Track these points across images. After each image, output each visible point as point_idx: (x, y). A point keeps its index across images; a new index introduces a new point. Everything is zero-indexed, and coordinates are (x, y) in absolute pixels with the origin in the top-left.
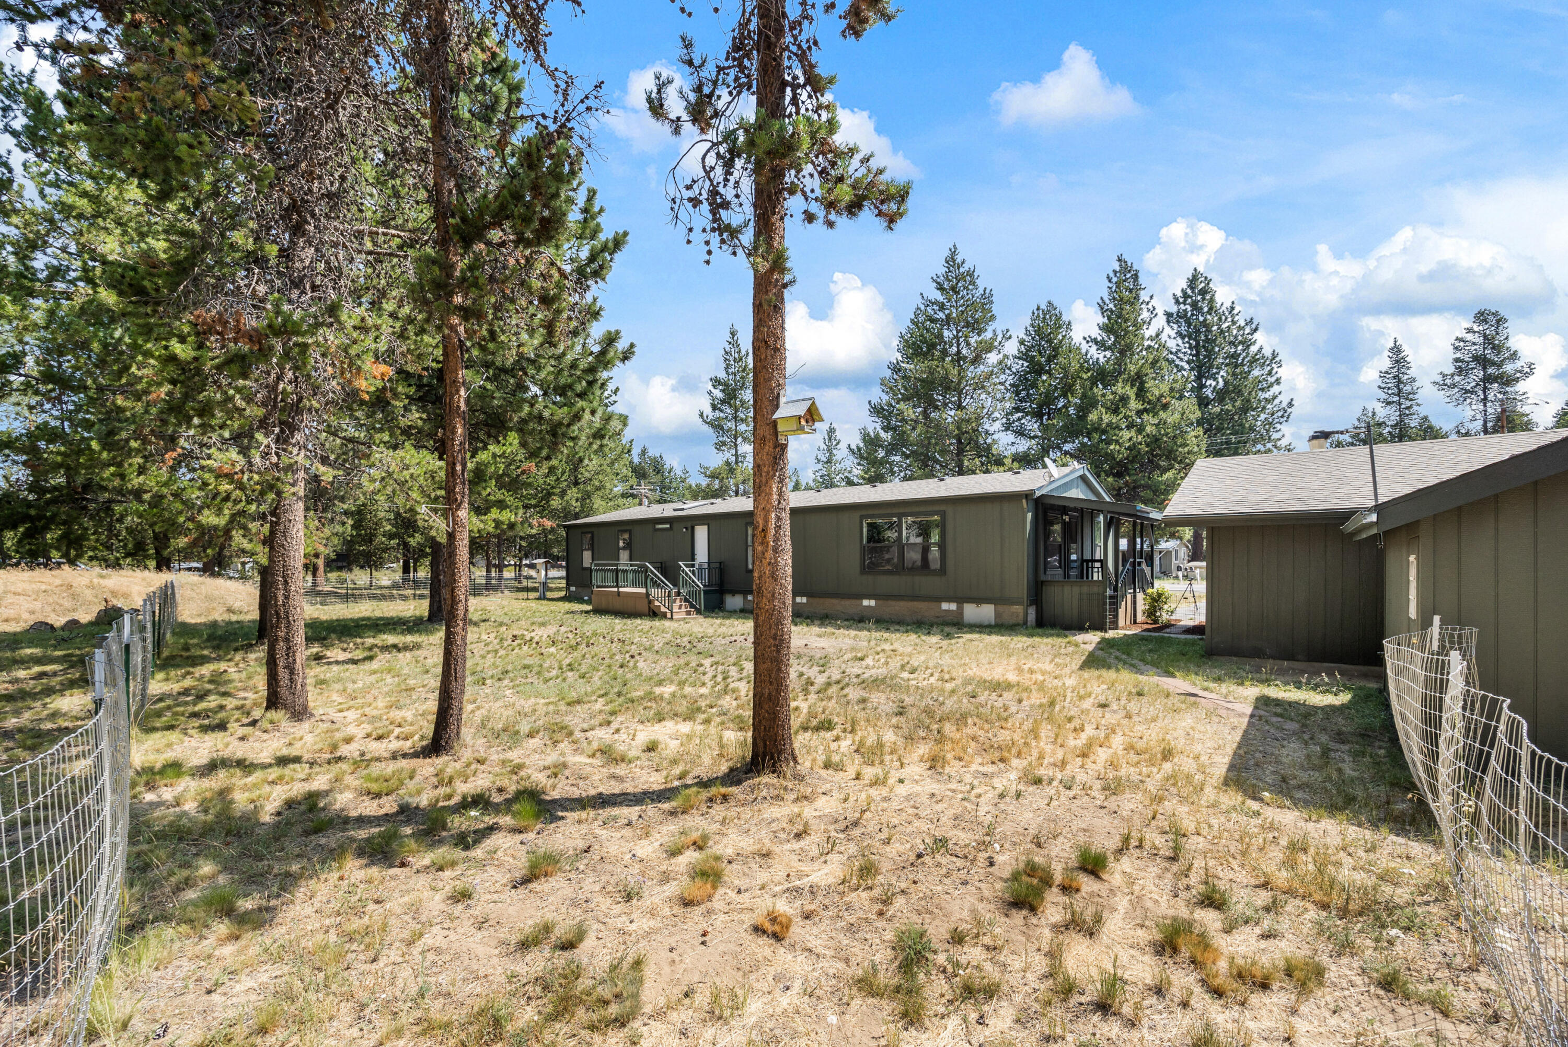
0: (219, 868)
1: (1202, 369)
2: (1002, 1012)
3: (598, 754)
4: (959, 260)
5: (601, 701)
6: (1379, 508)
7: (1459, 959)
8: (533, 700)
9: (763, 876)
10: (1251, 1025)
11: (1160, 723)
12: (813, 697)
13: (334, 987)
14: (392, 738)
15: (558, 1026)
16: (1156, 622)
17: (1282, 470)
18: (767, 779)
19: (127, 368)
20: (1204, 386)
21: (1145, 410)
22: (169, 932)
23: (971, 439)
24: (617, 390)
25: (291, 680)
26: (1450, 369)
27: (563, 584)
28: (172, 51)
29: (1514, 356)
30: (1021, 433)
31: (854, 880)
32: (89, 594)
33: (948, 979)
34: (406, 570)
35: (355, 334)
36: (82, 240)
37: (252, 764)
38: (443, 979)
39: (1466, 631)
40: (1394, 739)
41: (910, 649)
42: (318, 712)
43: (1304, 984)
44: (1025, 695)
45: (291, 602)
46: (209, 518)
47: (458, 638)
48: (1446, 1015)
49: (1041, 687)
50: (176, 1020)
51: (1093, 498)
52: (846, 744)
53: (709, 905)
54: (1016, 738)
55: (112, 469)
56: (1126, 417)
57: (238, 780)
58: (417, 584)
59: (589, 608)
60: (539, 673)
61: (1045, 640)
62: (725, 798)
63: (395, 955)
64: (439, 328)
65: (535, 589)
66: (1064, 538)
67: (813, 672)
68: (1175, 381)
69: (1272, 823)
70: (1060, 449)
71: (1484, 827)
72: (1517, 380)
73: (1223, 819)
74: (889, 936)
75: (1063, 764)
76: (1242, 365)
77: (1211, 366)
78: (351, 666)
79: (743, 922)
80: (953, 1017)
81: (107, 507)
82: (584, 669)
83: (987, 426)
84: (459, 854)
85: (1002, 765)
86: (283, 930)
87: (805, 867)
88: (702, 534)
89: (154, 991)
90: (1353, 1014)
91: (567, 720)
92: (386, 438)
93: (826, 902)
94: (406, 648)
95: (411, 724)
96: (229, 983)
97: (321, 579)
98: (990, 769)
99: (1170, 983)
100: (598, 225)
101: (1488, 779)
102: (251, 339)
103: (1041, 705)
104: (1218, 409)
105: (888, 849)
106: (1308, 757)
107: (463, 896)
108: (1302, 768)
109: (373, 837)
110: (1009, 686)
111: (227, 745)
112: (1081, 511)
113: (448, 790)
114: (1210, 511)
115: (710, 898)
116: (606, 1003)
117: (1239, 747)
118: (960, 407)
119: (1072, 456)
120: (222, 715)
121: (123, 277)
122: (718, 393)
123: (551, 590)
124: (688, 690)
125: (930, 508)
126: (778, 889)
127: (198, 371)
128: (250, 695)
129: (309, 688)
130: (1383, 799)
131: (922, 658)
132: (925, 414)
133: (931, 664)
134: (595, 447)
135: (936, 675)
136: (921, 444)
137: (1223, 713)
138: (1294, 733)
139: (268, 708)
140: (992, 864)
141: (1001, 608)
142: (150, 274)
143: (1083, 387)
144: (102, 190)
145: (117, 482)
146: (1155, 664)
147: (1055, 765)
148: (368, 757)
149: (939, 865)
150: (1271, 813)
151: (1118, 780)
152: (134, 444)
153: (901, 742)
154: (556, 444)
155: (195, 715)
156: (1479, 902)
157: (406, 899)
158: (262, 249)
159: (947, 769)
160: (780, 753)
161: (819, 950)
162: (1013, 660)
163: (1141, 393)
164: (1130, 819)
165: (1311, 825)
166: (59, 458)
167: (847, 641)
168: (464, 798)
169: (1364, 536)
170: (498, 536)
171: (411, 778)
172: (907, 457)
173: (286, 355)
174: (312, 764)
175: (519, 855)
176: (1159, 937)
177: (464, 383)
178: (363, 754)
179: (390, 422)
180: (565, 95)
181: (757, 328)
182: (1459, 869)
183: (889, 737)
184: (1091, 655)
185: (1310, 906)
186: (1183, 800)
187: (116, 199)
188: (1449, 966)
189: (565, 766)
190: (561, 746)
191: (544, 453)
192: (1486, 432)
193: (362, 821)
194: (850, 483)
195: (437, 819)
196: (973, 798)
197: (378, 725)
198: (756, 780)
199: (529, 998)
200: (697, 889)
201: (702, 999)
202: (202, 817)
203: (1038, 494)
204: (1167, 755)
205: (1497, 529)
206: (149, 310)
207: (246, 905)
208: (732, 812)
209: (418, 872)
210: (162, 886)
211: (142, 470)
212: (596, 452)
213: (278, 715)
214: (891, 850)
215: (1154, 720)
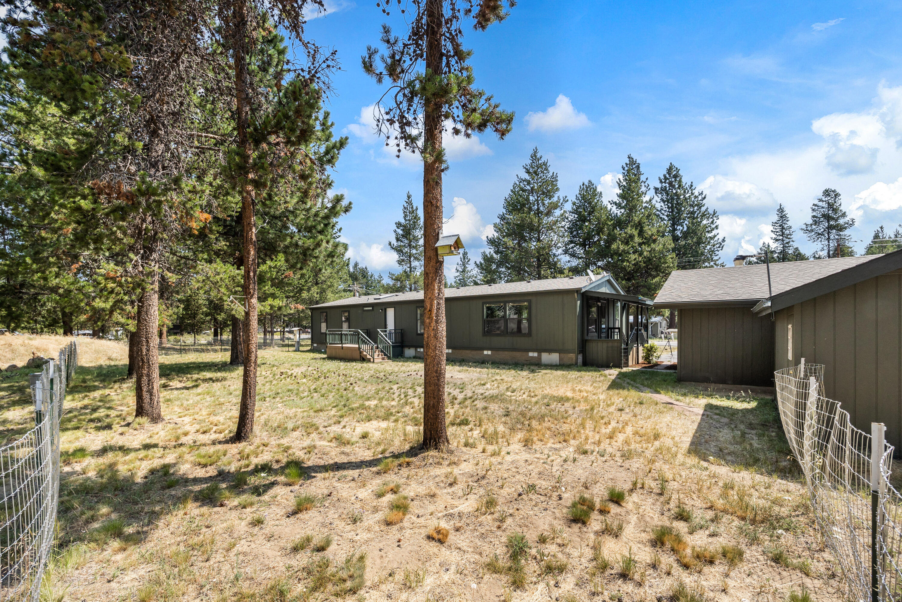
0: (112, 509)
1: (675, 220)
2: (568, 580)
3: (334, 440)
4: (538, 156)
5: (334, 410)
6: (772, 299)
7: (814, 545)
8: (294, 410)
9: (431, 508)
10: (704, 583)
11: (652, 420)
12: (456, 407)
13: (184, 576)
14: (212, 432)
15: (317, 594)
16: (649, 363)
17: (719, 277)
18: (432, 453)
19: (48, 214)
20: (676, 230)
21: (643, 243)
22: (83, 547)
23: (545, 259)
24: (341, 229)
25: (151, 399)
26: (810, 221)
27: (309, 342)
28: (79, 26)
29: (844, 215)
30: (573, 255)
31: (484, 509)
32: (22, 350)
33: (538, 563)
34: (216, 334)
35: (189, 195)
36: (20, 137)
37: (128, 449)
38: (249, 570)
39: (818, 367)
40: (780, 427)
41: (511, 379)
42: (167, 418)
43: (732, 560)
44: (577, 404)
45: (150, 353)
46: (99, 304)
47: (252, 373)
48: (807, 575)
49: (586, 399)
50: (90, 598)
51: (614, 292)
52: (476, 433)
53: (401, 524)
54: (572, 428)
55: (39, 274)
56: (633, 247)
57: (120, 458)
58: (222, 343)
59: (325, 356)
60: (297, 394)
61: (588, 373)
62: (408, 464)
63: (219, 557)
64: (240, 193)
65: (293, 346)
66: (598, 315)
67: (456, 392)
68: (660, 227)
69: (714, 474)
70: (596, 265)
71: (827, 472)
72: (845, 228)
73: (688, 472)
74: (504, 539)
75: (599, 443)
76: (697, 218)
77: (680, 219)
78: (185, 391)
79: (421, 534)
80: (541, 583)
81: (35, 298)
82: (323, 391)
83: (554, 251)
84: (255, 498)
85: (565, 444)
86: (152, 544)
87: (455, 502)
88: (390, 313)
89: (76, 582)
90: (759, 576)
91: (315, 420)
92: (206, 256)
93: (468, 521)
94: (217, 380)
95: (223, 424)
96: (121, 576)
97: (164, 340)
98: (558, 446)
99: (660, 562)
100: (330, 133)
101: (829, 446)
102: (127, 197)
103: (586, 410)
104: (684, 243)
105: (502, 491)
106: (734, 437)
107: (257, 522)
108: (731, 443)
109: (203, 490)
110: (568, 399)
111: (112, 438)
112: (608, 300)
113: (247, 462)
114: (680, 300)
115: (401, 521)
116: (345, 581)
117: (696, 432)
118: (539, 240)
119: (602, 269)
120: (108, 420)
121: (47, 160)
122: (400, 232)
123: (302, 346)
124: (384, 403)
125: (521, 298)
126: (440, 515)
127: (94, 217)
128: (125, 408)
129: (161, 404)
130: (774, 460)
131: (518, 384)
132: (519, 244)
133: (523, 387)
134: (329, 262)
135: (527, 394)
136: (516, 261)
137: (687, 413)
138: (726, 424)
139: (137, 416)
140: (560, 499)
141: (562, 355)
142: (65, 159)
143: (608, 229)
144: (32, 107)
145: (42, 282)
146: (649, 387)
147: (594, 443)
148: (198, 443)
149: (531, 500)
150: (714, 468)
151: (630, 451)
152: (51, 260)
153: (507, 431)
154: (305, 260)
155: (92, 421)
156: (825, 514)
157: (225, 525)
158: (133, 144)
159: (534, 446)
160: (439, 438)
161: (465, 548)
162: (570, 385)
163: (641, 233)
164: (637, 473)
165: (735, 475)
166: (6, 268)
167: (475, 374)
168: (256, 466)
169: (764, 314)
170: (271, 314)
171: (225, 455)
172: (509, 269)
173: (149, 207)
174: (165, 448)
175: (290, 498)
176: (653, 536)
177: (254, 225)
178: (195, 442)
179: (207, 247)
180: (314, 58)
181: (426, 195)
182: (815, 496)
183: (501, 428)
184: (614, 381)
185: (735, 518)
186: (666, 462)
187: (41, 113)
188: (809, 549)
189: (315, 447)
190: (312, 435)
191: (299, 266)
192: (829, 257)
193: (196, 481)
194: (476, 284)
195: (241, 479)
196: (549, 462)
197: (203, 425)
198: (426, 454)
199: (300, 579)
200: (394, 516)
201: (399, 577)
202: (100, 480)
203: (584, 290)
204: (657, 437)
205: (835, 310)
206: (63, 180)
207: (129, 530)
208: (413, 472)
209: (230, 509)
210: (77, 521)
211: (57, 275)
212: (329, 265)
213: (144, 420)
214: (504, 492)
215: (649, 417)
